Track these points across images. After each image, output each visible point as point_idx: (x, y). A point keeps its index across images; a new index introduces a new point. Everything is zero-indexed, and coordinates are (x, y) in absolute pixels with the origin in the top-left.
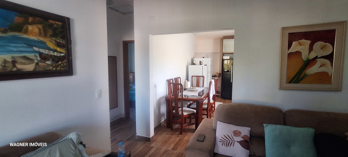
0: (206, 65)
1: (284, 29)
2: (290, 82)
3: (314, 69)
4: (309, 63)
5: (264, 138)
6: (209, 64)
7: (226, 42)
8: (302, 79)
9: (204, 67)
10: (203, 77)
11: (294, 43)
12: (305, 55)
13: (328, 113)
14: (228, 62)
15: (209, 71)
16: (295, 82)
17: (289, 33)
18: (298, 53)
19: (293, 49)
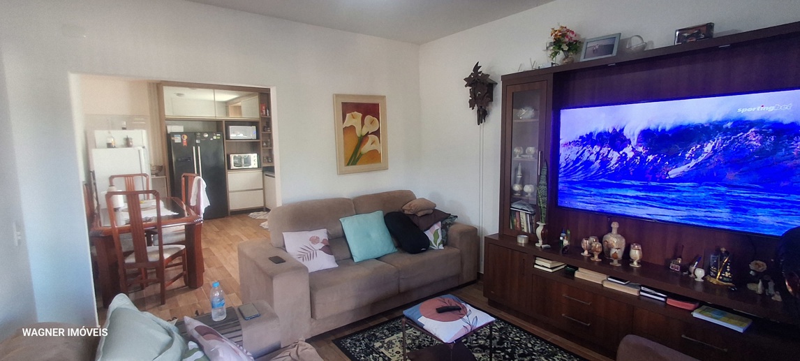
1: (337, 96)
2: (348, 165)
3: (366, 148)
4: (362, 140)
5: (344, 236)
8: (358, 159)
10: (145, 176)
11: (348, 115)
12: (360, 131)
13: (388, 193)
14: (182, 140)
16: (352, 164)
17: (342, 103)
18: (352, 128)
19: (348, 123)
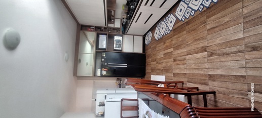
0: (106, 96)
6: (105, 92)
7: (80, 73)
9: (107, 100)
10: (122, 100)
14: (104, 71)
15: (114, 92)
